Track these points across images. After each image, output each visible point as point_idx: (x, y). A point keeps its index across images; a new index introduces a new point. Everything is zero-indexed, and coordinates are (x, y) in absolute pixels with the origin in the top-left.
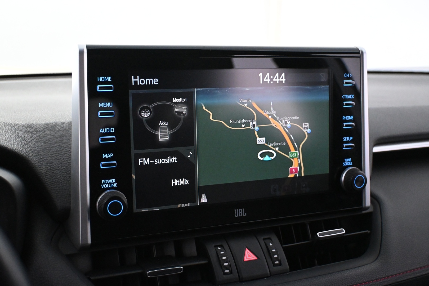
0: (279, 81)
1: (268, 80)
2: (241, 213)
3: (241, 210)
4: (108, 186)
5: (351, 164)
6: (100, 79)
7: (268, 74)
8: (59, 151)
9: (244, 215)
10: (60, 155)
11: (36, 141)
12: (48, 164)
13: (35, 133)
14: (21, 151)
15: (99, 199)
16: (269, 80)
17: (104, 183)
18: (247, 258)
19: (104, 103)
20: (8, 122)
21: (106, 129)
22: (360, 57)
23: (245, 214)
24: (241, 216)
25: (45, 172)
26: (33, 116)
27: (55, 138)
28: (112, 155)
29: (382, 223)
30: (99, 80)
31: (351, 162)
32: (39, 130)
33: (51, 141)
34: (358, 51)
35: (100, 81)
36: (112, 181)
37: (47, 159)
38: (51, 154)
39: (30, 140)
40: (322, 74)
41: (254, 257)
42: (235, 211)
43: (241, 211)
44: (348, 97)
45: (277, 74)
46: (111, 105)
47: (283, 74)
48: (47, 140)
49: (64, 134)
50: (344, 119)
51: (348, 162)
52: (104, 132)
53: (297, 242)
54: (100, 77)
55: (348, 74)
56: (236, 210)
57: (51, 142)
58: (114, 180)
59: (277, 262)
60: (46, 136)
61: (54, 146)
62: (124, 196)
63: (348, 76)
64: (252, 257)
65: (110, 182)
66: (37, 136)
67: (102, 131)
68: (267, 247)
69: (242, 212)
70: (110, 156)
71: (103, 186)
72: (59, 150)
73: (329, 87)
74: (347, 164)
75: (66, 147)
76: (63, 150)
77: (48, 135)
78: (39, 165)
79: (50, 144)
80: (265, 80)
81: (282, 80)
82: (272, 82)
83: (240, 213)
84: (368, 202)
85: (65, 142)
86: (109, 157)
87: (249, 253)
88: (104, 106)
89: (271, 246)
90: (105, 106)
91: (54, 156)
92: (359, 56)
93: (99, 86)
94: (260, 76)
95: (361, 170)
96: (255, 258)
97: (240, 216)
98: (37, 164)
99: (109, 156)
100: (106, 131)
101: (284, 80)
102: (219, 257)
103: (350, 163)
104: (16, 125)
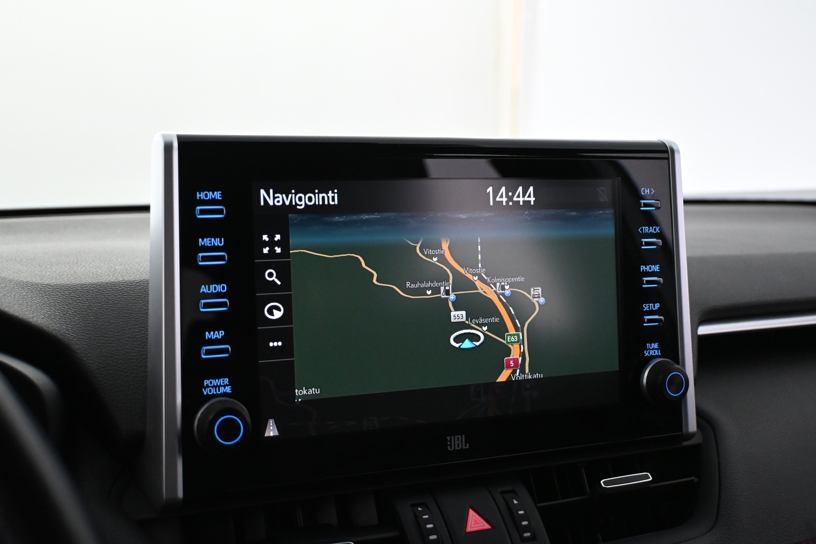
0: (523, 201)
1: (504, 199)
2: (458, 444)
3: (458, 438)
4: (216, 391)
5: (658, 353)
6: (201, 195)
7: (503, 189)
8: (125, 331)
9: (464, 447)
10: (125, 339)
11: (82, 314)
12: (105, 354)
13: (78, 300)
14: (55, 330)
15: (199, 415)
16: (506, 199)
17: (207, 385)
18: (473, 526)
19: (208, 239)
20: (28, 280)
21: (212, 287)
22: (668, 159)
23: (466, 446)
24: (459, 449)
25: (99, 367)
26: (74, 272)
27: (115, 309)
28: (222, 333)
29: (719, 463)
30: (200, 197)
31: (657, 349)
32: (87, 295)
33: (109, 313)
34: (664, 149)
35: (202, 198)
36: (222, 382)
37: (102, 345)
38: (109, 336)
39: (70, 312)
40: (601, 188)
41: (484, 525)
42: (449, 440)
43: (458, 440)
44: (649, 230)
45: (520, 189)
46: (221, 243)
47: (531, 189)
48: (102, 312)
49: (132, 301)
50: (643, 270)
51: (653, 349)
52: (208, 291)
53: (563, 499)
54: (202, 193)
55: (647, 190)
56: (450, 437)
57: (110, 315)
58: (226, 381)
59: (527, 535)
60: (100, 305)
61: (114, 323)
62: (245, 409)
63: (647, 192)
64: (481, 525)
65: (219, 384)
66: (83, 306)
67: (205, 290)
68: (509, 506)
69: (462, 442)
70: (220, 334)
71: (205, 391)
72: (123, 328)
73: (615, 213)
74: (652, 353)
75: (136, 325)
76: (130, 328)
77: (103, 303)
78: (88, 355)
79: (107, 318)
80: (498, 199)
81: (529, 199)
82: (511, 204)
83: (458, 442)
84: (692, 425)
85: (135, 315)
86: (216, 338)
87: (475, 517)
88: (208, 245)
89: (516, 504)
90: (210, 244)
91: (113, 339)
92: (667, 156)
93: (199, 208)
94: (489, 192)
95: (678, 363)
96: (487, 526)
97: (457, 448)
98: (83, 353)
99: (218, 336)
100: (212, 289)
101: (532, 199)
102: (419, 525)
103: (656, 351)
104: (44, 286)
